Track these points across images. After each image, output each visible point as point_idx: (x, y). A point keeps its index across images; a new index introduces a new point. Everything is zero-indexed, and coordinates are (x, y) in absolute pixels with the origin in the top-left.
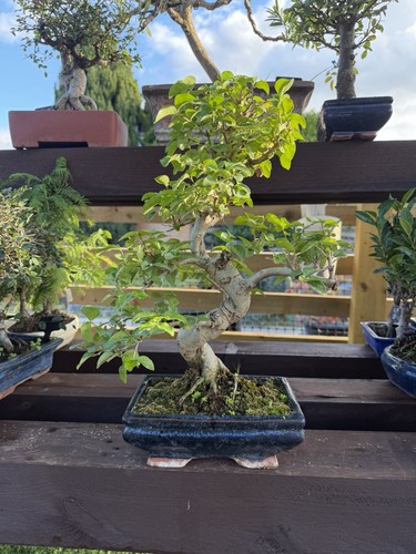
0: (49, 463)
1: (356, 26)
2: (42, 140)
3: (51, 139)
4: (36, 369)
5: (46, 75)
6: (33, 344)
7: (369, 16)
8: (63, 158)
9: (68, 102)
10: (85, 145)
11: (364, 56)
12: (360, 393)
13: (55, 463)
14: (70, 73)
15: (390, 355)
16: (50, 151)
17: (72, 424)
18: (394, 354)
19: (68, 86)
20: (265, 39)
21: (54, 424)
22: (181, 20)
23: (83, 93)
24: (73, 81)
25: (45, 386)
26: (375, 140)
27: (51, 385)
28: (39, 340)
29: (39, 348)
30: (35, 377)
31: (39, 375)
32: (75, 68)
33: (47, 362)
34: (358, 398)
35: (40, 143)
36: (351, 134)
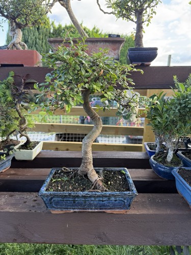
0: (10, 211)
1: (144, 12)
2: (3, 63)
3: (6, 63)
4: (4, 168)
5: (3, 30)
6: (2, 157)
7: (150, 7)
8: (12, 72)
9: (14, 45)
10: (22, 65)
11: (148, 25)
13: (13, 211)
14: (14, 31)
15: (153, 160)
16: (6, 68)
17: (20, 193)
18: (154, 159)
19: (14, 37)
20: (105, 13)
21: (12, 193)
22: (66, 6)
23: (20, 41)
24: (16, 35)
25: (8, 175)
26: (150, 66)
27: (11, 174)
28: (5, 155)
29: (5, 159)
30: (3, 171)
31: (5, 170)
32: (16, 28)
33: (9, 164)
34: (139, 178)
35: (1, 65)
36: (140, 63)
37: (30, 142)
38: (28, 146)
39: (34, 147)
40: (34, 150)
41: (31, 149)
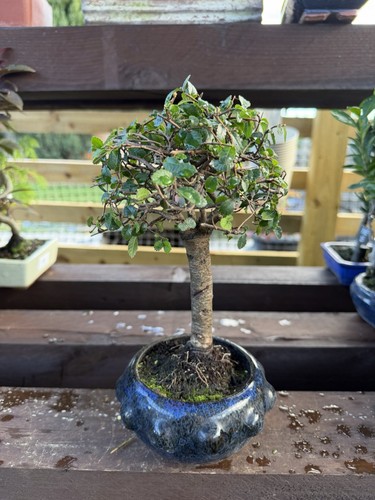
12: (326, 332)
15: (362, 286)
36: (325, 14)
37: (21, 240)
38: (15, 250)
39: (29, 253)
40: (29, 261)
41: (22, 258)
